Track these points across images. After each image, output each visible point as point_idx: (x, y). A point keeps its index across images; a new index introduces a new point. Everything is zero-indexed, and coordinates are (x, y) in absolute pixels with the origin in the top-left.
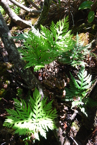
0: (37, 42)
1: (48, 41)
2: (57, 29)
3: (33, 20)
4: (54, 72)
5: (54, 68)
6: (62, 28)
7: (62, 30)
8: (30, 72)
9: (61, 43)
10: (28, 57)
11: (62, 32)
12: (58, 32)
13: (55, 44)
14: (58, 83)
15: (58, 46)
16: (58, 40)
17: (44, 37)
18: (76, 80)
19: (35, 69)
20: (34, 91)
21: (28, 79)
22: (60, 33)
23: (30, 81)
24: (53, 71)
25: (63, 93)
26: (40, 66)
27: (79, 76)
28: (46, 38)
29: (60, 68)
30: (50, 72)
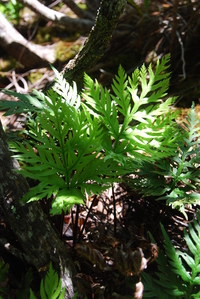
0: (70, 124)
1: (103, 125)
2: (134, 91)
3: (59, 44)
4: (112, 216)
5: (114, 202)
6: (146, 89)
7: (148, 95)
8: (39, 215)
9: (142, 133)
10: (37, 168)
11: (145, 101)
12: (135, 98)
13: (123, 135)
14: (121, 257)
15: (133, 141)
16: (134, 123)
17: (92, 112)
18: (178, 253)
19: (54, 205)
20: (44, 274)
21: (30, 234)
22: (139, 101)
23: (35, 241)
24: (109, 211)
25: (135, 290)
26: (71, 199)
27: (187, 239)
28: (96, 116)
29: (130, 204)
30: (98, 213)
